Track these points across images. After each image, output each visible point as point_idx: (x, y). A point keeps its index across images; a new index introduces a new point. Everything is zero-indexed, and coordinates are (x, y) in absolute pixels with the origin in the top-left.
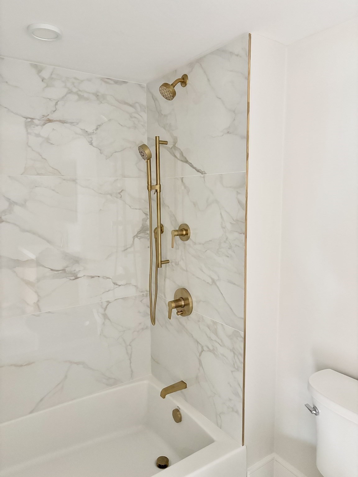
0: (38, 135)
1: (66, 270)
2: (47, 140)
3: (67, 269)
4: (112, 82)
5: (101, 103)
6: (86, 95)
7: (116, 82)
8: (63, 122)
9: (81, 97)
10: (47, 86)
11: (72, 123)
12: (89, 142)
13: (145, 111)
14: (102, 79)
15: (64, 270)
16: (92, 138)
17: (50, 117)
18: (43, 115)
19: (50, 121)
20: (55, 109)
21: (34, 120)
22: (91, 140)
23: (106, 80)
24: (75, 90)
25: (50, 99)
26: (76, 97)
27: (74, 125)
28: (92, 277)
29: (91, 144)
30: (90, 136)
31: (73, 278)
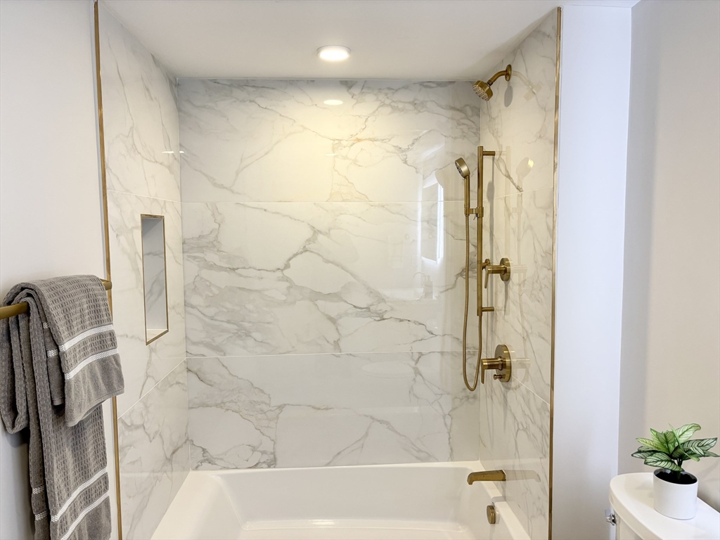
0: (345, 158)
2: (355, 162)
3: (371, 308)
4: (433, 85)
5: (420, 112)
6: (400, 106)
7: (439, 84)
8: (373, 140)
10: (358, 103)
11: (382, 140)
12: (403, 161)
13: (478, 115)
14: (421, 84)
15: (368, 308)
16: (406, 155)
17: (358, 136)
18: (351, 135)
19: (359, 140)
20: (365, 127)
21: (342, 142)
24: (388, 102)
26: (388, 109)
27: (385, 142)
28: (401, 320)
29: (405, 162)
30: (404, 153)
31: (379, 319)
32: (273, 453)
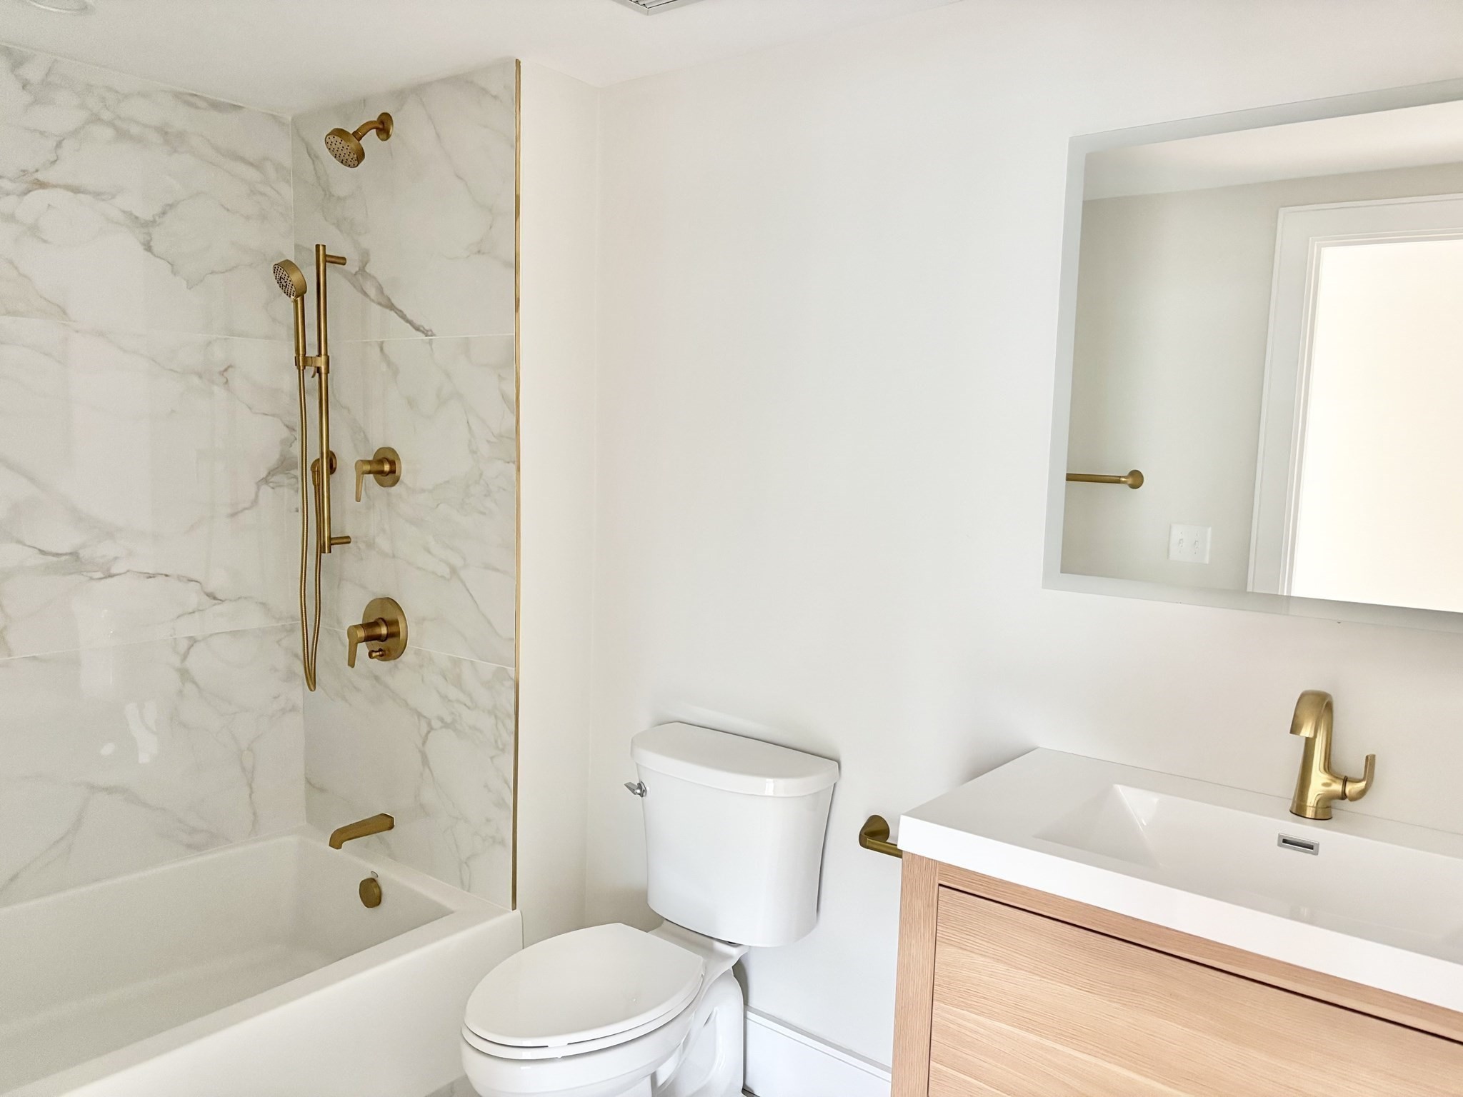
0: (9, 218)
1: (81, 556)
2: (33, 230)
3: (83, 553)
4: (203, 104)
5: (175, 151)
6: (135, 130)
7: (216, 106)
8: (76, 190)
9: (122, 135)
10: (36, 102)
11: (97, 195)
12: (143, 244)
13: (288, 182)
14: (178, 96)
15: (74, 555)
16: (149, 234)
17: (39, 176)
18: (23, 171)
19: (42, 185)
20: (55, 158)
22: (149, 239)
23: (189, 99)
24: (106, 115)
25: (42, 133)
26: (109, 133)
27: (103, 200)
28: (150, 576)
29: (149, 248)
30: (145, 230)
31: (99, 575)
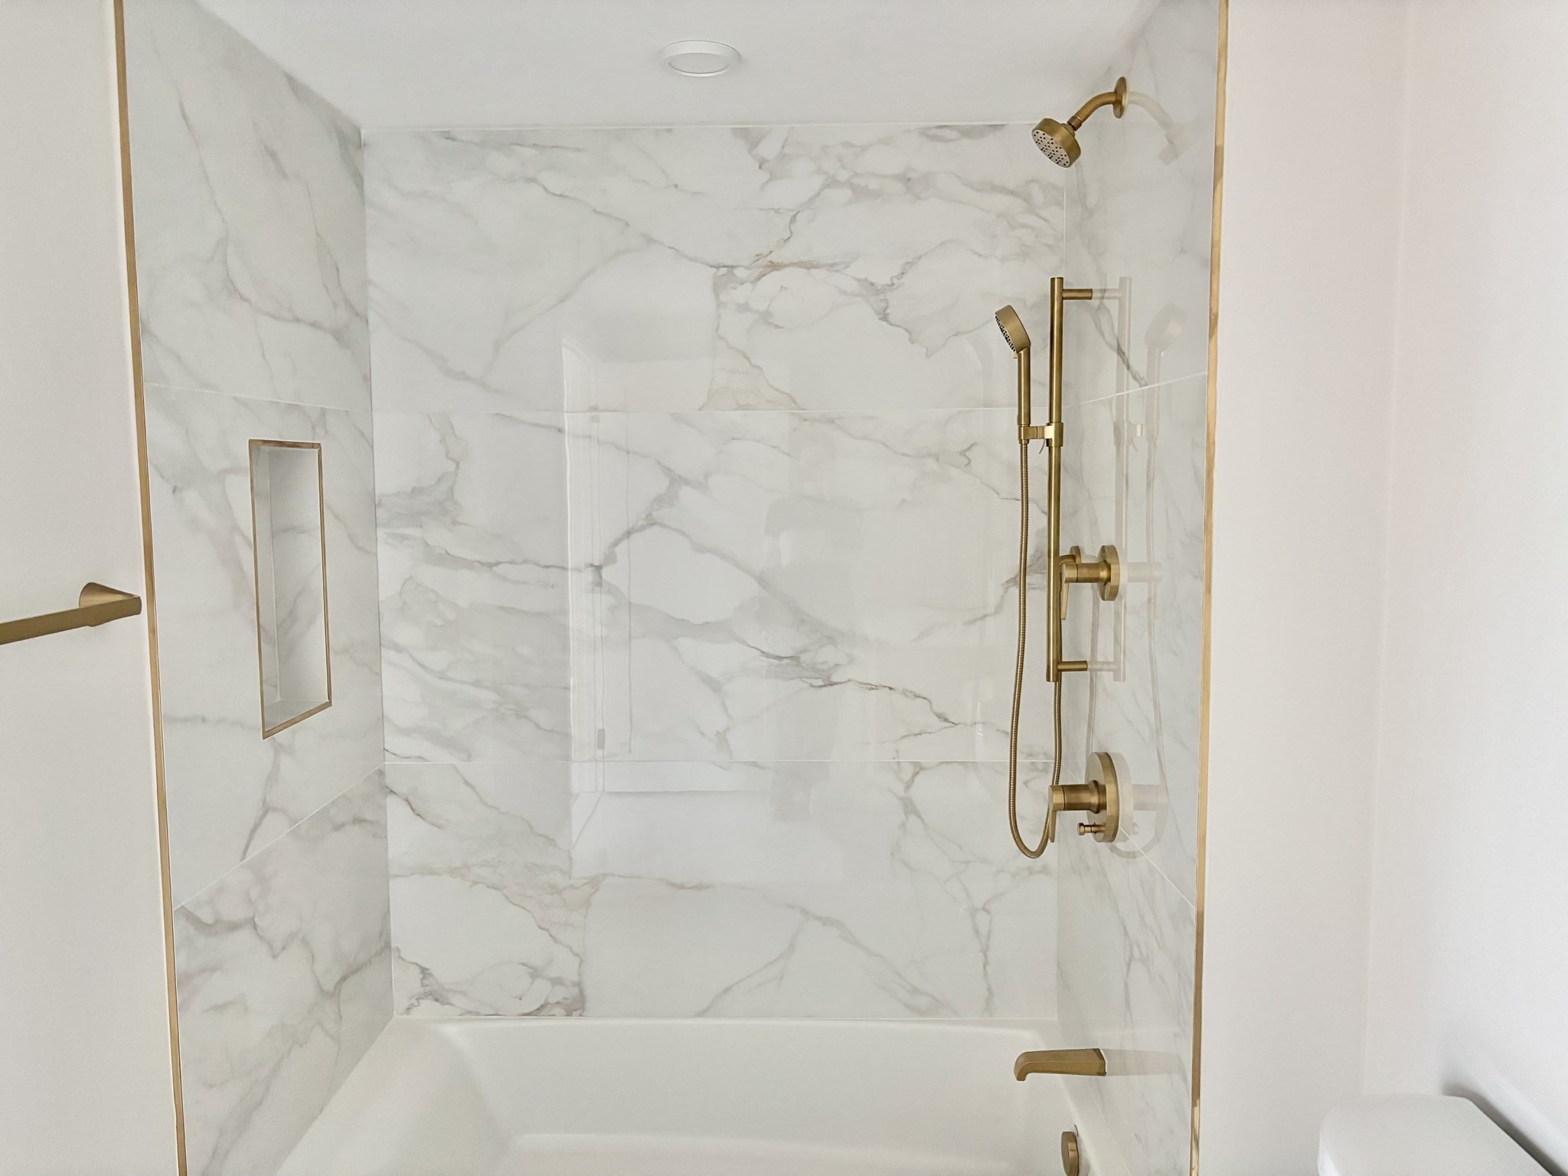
0: (744, 308)
1: (802, 660)
2: (766, 317)
3: (804, 657)
4: (954, 134)
5: (920, 198)
6: (873, 184)
8: (809, 266)
9: (860, 193)
10: (772, 178)
11: (831, 266)
12: (878, 313)
13: (1059, 204)
14: (924, 132)
15: (795, 658)
16: (886, 301)
17: (775, 258)
18: (758, 255)
19: (774, 267)
20: (789, 235)
21: (736, 271)
22: (884, 305)
23: (933, 134)
24: (843, 176)
25: (777, 211)
26: (847, 193)
27: (836, 271)
28: (873, 687)
29: (884, 317)
30: (882, 297)
31: (820, 682)
32: (579, 985)
